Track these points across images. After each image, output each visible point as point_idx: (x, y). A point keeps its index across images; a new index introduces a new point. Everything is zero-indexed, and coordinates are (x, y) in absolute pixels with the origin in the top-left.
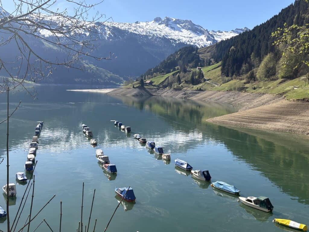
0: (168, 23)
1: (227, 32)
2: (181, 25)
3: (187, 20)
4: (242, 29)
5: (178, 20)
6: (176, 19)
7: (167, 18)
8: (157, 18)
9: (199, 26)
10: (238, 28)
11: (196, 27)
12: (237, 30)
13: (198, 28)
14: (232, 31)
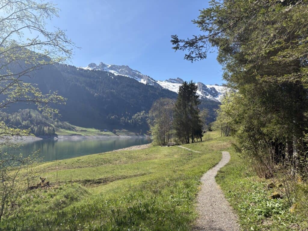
0: (104, 68)
1: (162, 81)
2: (117, 70)
3: (124, 66)
4: (175, 79)
5: (114, 65)
6: (112, 65)
7: (102, 63)
8: (92, 63)
9: (137, 71)
10: (172, 78)
11: (134, 71)
12: (170, 80)
13: (135, 73)
14: (166, 80)
